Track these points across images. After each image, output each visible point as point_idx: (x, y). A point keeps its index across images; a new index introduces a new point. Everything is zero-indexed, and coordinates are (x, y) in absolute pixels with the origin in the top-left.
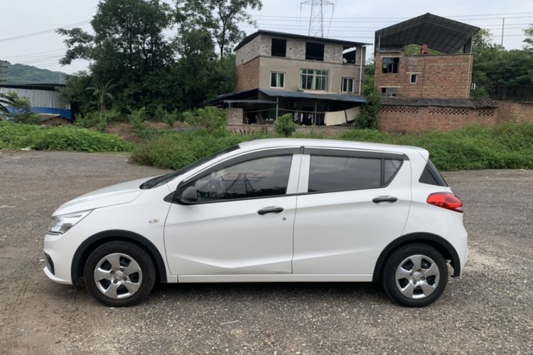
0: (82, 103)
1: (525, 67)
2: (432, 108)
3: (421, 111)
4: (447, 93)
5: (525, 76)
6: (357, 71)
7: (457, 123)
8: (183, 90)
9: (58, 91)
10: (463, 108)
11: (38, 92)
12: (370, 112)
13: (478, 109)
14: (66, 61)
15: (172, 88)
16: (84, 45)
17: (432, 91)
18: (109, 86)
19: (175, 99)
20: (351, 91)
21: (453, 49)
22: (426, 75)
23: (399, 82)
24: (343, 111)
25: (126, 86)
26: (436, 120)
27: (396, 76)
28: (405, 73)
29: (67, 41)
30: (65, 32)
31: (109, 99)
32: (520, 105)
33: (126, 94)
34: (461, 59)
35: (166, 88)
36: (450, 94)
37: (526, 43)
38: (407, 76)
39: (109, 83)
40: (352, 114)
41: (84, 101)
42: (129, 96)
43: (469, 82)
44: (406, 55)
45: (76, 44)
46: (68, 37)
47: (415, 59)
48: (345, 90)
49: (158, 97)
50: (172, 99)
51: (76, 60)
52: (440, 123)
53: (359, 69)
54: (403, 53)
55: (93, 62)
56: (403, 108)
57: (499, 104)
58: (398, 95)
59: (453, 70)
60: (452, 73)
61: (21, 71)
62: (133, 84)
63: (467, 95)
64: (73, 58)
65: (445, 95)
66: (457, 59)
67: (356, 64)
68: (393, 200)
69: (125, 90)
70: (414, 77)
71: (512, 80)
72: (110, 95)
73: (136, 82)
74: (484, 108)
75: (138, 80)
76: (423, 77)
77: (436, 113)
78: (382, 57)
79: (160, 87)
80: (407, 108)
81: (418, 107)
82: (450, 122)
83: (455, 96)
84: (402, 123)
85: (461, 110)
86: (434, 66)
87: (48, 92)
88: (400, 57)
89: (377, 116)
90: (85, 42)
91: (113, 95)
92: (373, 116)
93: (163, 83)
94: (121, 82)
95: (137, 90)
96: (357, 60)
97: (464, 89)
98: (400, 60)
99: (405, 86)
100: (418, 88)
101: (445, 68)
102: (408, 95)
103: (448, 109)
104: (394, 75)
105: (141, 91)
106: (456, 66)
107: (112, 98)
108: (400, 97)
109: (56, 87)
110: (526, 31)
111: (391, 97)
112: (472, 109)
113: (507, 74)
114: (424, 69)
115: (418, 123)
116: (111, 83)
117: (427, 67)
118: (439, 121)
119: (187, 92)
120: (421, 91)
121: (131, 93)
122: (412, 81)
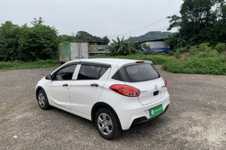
0: (174, 45)
8: (219, 35)
9: (165, 41)
11: (158, 42)
14: (170, 29)
15: (213, 35)
16: (177, 21)
18: (184, 37)
19: (215, 40)
25: (191, 36)
29: (170, 21)
30: (169, 17)
31: (184, 42)
33: (191, 40)
35: (210, 35)
39: (184, 36)
41: (175, 44)
42: (193, 41)
45: (174, 22)
46: (171, 19)
49: (206, 40)
50: (214, 40)
51: (174, 28)
55: (179, 27)
61: (165, 34)
62: (195, 35)
64: (172, 27)
68: (97, 86)
69: (191, 38)
72: (184, 41)
73: (196, 34)
75: (197, 33)
79: (207, 35)
87: (162, 42)
90: (177, 20)
91: (186, 41)
93: (209, 33)
94: (190, 35)
95: (196, 38)
105: (198, 38)
107: (185, 42)
109: (164, 40)
116: (185, 36)
119: (221, 36)
121: (194, 39)
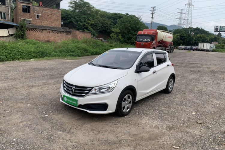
1: (70, 16)
2: (49, 31)
3: (45, 31)
4: (53, 24)
5: (70, 20)
6: (7, 9)
7: (59, 37)
10: (60, 31)
12: (22, 31)
13: (66, 32)
17: (46, 23)
20: (5, 19)
21: (50, 6)
22: (43, 16)
23: (31, 17)
24: (7, 29)
26: (51, 36)
27: (30, 15)
28: (34, 14)
32: (79, 31)
34: (56, 11)
36: (53, 25)
37: (69, 7)
38: (34, 15)
40: (12, 31)
43: (60, 21)
44: (33, 5)
47: (37, 8)
48: (2, 19)
52: (52, 37)
53: (8, 9)
54: (32, 4)
56: (36, 30)
57: (72, 30)
58: (31, 23)
59: (54, 15)
60: (53, 16)
63: (60, 26)
65: (52, 25)
66: (55, 11)
67: (6, 5)
70: (38, 16)
71: (66, 21)
74: (68, 32)
76: (42, 16)
77: (50, 33)
78: (21, 4)
80: (38, 30)
81: (43, 30)
82: (56, 37)
83: (56, 26)
84: (37, 37)
85: (60, 32)
86: (46, 12)
88: (31, 6)
89: (25, 33)
92: (24, 33)
96: (6, 3)
97: (59, 24)
98: (31, 7)
99: (34, 20)
100: (40, 21)
101: (51, 14)
102: (36, 24)
103: (55, 31)
104: (28, 14)
106: (55, 13)
108: (32, 25)
110: (69, 2)
111: (28, 24)
112: (63, 32)
113: (64, 18)
114: (42, 13)
115: (43, 37)
117: (43, 12)
118: (52, 36)
120: (42, 23)
122: (37, 18)
